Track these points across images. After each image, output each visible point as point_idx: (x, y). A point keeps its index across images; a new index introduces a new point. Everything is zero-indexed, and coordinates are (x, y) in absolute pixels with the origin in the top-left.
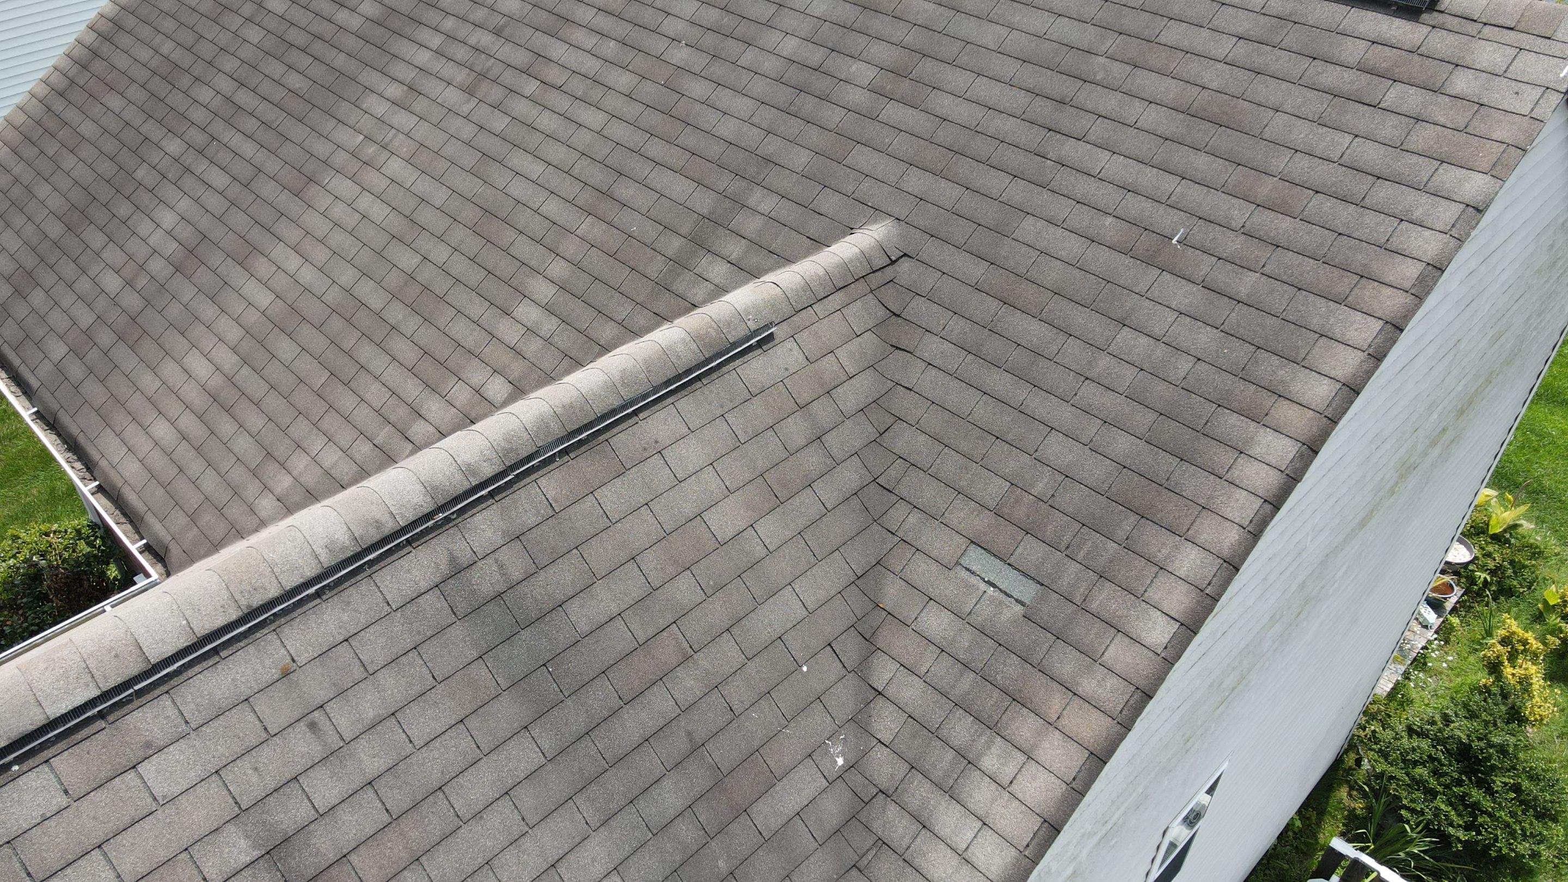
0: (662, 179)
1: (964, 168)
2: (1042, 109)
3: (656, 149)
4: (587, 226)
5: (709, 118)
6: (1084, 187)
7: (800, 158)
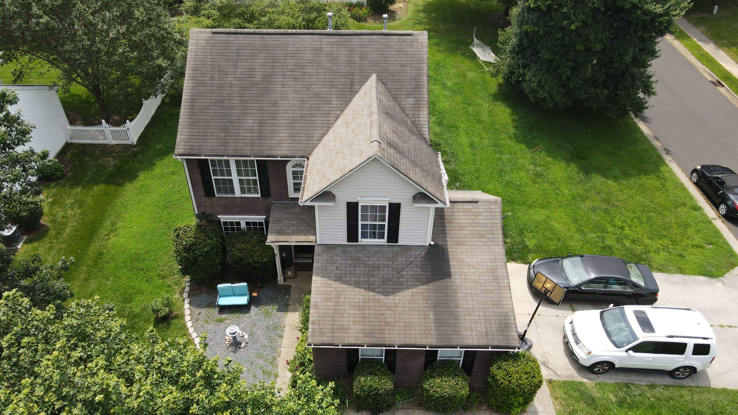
0: (340, 80)
1: (378, 65)
2: (382, 56)
3: (335, 77)
4: (333, 90)
5: (340, 71)
6: (392, 62)
7: (357, 71)
